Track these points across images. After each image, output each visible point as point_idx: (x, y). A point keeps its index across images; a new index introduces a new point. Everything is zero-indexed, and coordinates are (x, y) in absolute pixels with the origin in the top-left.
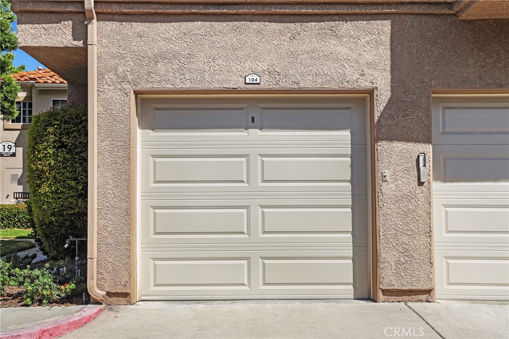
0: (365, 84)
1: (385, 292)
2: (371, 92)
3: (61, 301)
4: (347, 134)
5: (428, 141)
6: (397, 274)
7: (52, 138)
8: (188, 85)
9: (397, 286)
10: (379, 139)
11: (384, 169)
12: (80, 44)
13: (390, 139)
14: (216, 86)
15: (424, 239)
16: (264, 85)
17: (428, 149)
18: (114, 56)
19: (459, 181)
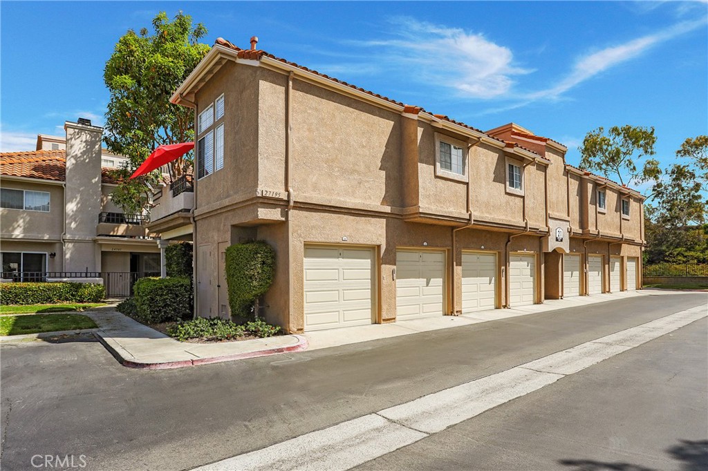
0: (378, 243)
1: (384, 320)
2: (379, 246)
3: (275, 334)
4: (369, 260)
5: (395, 264)
6: (387, 314)
7: (260, 260)
8: (323, 240)
9: (387, 318)
10: (382, 264)
11: (384, 274)
12: (283, 219)
13: (385, 264)
14: (333, 241)
15: (393, 300)
16: (348, 242)
17: (395, 267)
18: (296, 226)
19: (409, 278)
